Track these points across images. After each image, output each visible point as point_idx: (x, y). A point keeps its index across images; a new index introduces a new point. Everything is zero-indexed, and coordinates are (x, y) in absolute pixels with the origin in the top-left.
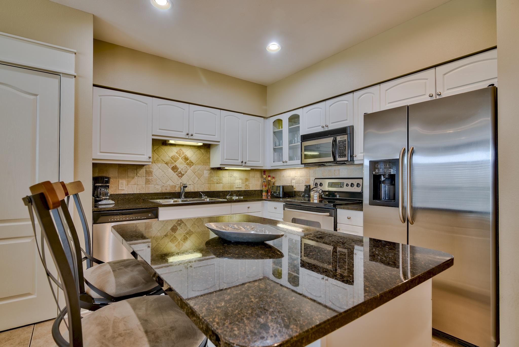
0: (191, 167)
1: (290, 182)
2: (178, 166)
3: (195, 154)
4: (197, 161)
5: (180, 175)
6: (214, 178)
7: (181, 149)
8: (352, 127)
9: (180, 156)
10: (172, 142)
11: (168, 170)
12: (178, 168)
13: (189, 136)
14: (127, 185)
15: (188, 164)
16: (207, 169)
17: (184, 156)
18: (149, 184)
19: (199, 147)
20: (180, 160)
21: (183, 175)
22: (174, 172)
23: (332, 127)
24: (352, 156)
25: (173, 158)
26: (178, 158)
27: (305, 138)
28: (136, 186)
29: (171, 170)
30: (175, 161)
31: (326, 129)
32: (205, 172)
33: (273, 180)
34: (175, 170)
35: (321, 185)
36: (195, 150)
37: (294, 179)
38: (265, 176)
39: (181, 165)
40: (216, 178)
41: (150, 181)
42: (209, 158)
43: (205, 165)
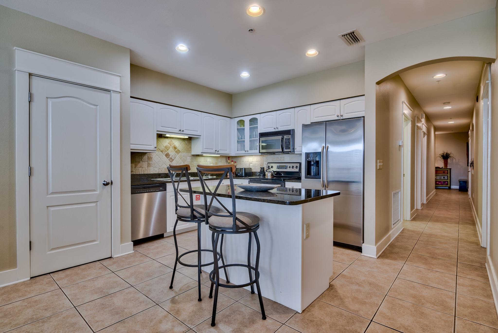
0: (178, 154)
1: (248, 166)
2: (170, 153)
3: (181, 144)
4: (182, 150)
5: (171, 160)
6: (194, 162)
7: (171, 141)
8: (293, 130)
9: (171, 146)
10: (167, 135)
11: (163, 156)
12: (170, 155)
13: (181, 132)
14: (135, 168)
15: (176, 152)
16: (189, 155)
17: (174, 146)
18: (150, 167)
19: (184, 139)
20: (171, 149)
21: (173, 160)
22: (167, 158)
23: (281, 129)
24: (294, 149)
25: (166, 147)
26: (170, 147)
27: (262, 135)
28: (141, 168)
29: (165, 157)
30: (168, 150)
31: (277, 130)
32: (188, 158)
33: (235, 164)
34: (168, 157)
35: (272, 167)
36: (181, 141)
37: (251, 163)
38: (229, 161)
39: (171, 152)
40: (195, 162)
41: (151, 164)
42: (191, 147)
43: (188, 153)
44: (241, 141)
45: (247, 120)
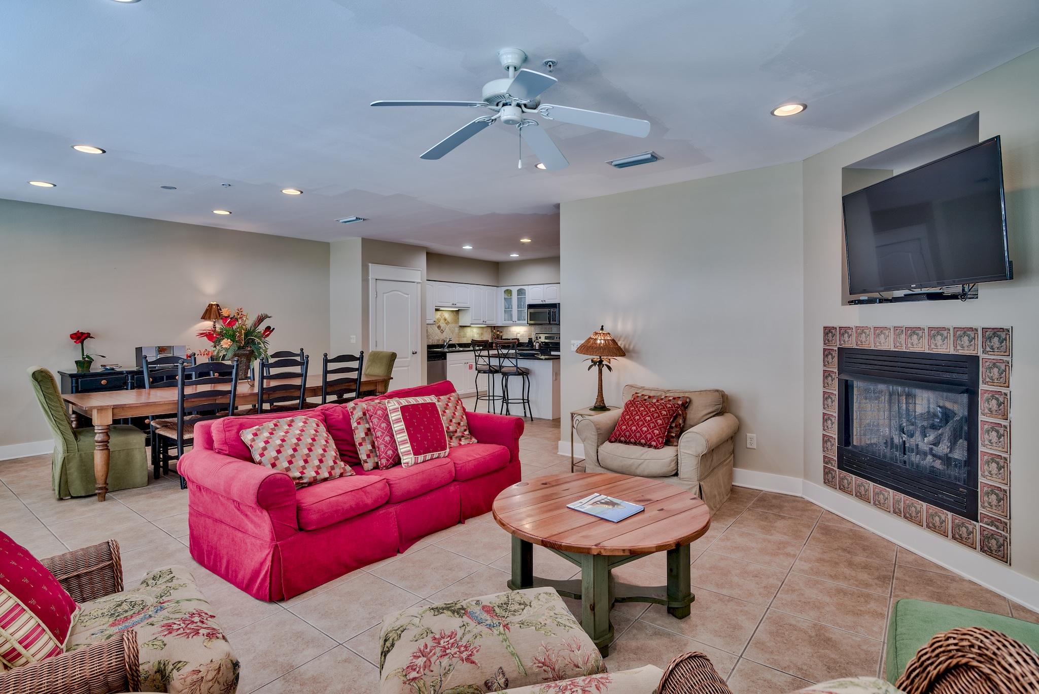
0: (448, 325)
2: (441, 325)
3: (451, 316)
4: (452, 322)
5: (442, 331)
7: (443, 313)
8: (559, 304)
9: (442, 317)
10: (441, 309)
11: (435, 328)
13: (454, 305)
15: (446, 323)
16: (457, 326)
17: (445, 318)
19: (452, 311)
20: (442, 321)
23: (548, 302)
25: (438, 319)
26: (441, 319)
27: (530, 306)
29: (437, 328)
30: (439, 322)
31: (544, 303)
32: (456, 329)
33: (501, 334)
34: (439, 328)
35: (540, 338)
36: (451, 314)
37: (519, 334)
38: (495, 331)
39: (443, 324)
40: (462, 333)
42: (458, 318)
43: (456, 324)
44: (508, 310)
45: (515, 290)
